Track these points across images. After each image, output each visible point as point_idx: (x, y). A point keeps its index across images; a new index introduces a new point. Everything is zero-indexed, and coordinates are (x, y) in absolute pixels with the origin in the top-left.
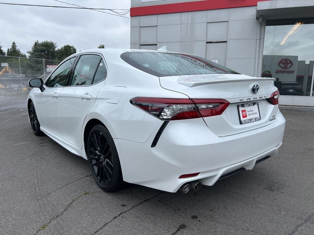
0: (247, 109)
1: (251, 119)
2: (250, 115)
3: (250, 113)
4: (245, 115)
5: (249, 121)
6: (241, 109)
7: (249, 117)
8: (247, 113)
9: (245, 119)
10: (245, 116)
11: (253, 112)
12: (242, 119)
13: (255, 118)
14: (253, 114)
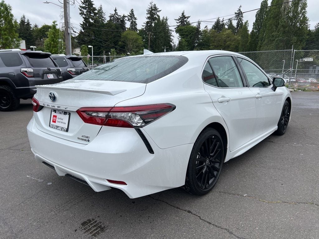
0: (59, 115)
1: (58, 127)
2: (59, 122)
3: (59, 120)
4: (54, 120)
5: (56, 128)
6: (53, 113)
7: (57, 124)
8: (57, 120)
9: (54, 124)
10: (54, 122)
11: (62, 121)
12: (52, 123)
13: (62, 128)
14: (62, 122)
